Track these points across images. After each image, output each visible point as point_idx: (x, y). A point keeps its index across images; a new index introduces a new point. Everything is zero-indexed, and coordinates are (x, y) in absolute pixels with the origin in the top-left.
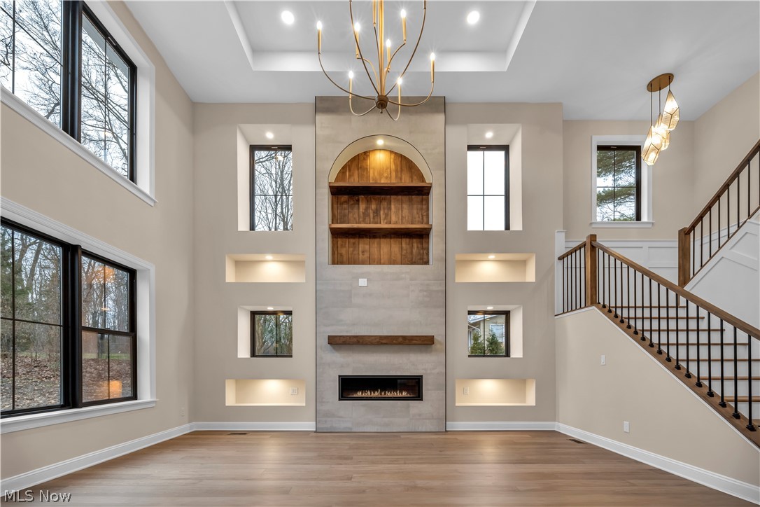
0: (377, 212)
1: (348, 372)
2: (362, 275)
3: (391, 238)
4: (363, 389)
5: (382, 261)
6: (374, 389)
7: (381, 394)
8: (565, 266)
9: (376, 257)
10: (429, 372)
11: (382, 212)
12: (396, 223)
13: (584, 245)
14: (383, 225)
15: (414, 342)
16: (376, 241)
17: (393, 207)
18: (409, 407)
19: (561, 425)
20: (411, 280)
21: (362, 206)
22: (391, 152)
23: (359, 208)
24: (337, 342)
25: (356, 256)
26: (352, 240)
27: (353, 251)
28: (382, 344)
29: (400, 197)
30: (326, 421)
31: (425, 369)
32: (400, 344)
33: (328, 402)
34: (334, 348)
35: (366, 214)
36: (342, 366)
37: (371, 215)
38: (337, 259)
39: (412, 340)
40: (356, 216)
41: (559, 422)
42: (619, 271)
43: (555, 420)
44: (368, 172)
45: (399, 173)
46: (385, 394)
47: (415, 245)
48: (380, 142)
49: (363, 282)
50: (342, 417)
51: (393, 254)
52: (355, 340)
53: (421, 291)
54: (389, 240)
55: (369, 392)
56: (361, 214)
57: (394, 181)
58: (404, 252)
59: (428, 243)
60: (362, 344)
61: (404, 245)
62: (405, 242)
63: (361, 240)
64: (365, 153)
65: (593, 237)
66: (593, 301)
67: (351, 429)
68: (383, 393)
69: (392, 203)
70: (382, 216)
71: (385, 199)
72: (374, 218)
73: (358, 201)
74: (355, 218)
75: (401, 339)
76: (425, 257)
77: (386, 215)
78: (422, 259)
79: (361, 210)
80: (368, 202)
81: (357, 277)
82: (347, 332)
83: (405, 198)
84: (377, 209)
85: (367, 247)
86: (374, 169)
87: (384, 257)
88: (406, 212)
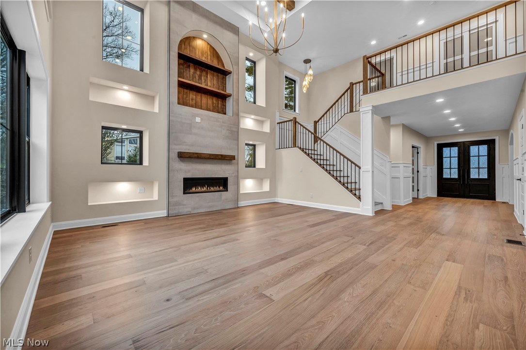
0: (200, 77)
1: (189, 176)
2: (198, 115)
3: (208, 95)
4: (196, 186)
5: (203, 108)
6: (202, 186)
7: (207, 189)
8: (281, 127)
9: (199, 104)
10: (231, 175)
11: (203, 78)
12: (210, 87)
13: (291, 120)
14: (203, 86)
15: (226, 158)
16: (200, 94)
17: (209, 76)
18: (221, 195)
19: (279, 199)
20: (223, 123)
21: (192, 71)
22: (208, 44)
23: (190, 71)
24: (183, 156)
25: (188, 101)
26: (185, 90)
27: (186, 97)
28: (211, 158)
29: (212, 72)
30: (175, 209)
31: (229, 174)
32: (219, 159)
33: (176, 196)
34: (181, 160)
35: (194, 77)
36: (186, 172)
37: (197, 78)
38: (182, 102)
39: (225, 157)
40: (188, 75)
41: (277, 197)
42: (307, 135)
43: (275, 197)
44: (195, 50)
45: (212, 58)
46: (210, 189)
47: (220, 102)
48: (205, 36)
49: (198, 120)
50: (185, 205)
51: (209, 105)
52: (196, 155)
53: (228, 130)
54: (206, 96)
55: (200, 188)
56: (191, 76)
57: (203, 59)
58: (214, 105)
59: (226, 102)
60: (200, 158)
61: (214, 101)
62: (215, 100)
63: (191, 92)
64: (194, 37)
65: (295, 118)
66: (295, 145)
67: (191, 212)
68: (209, 188)
69: (209, 75)
70: (203, 81)
71: (205, 71)
72: (198, 79)
73: (189, 66)
74: (187, 77)
75: (220, 156)
76: (224, 110)
77: (205, 80)
78: (223, 111)
79: (191, 73)
80: (195, 69)
81: (195, 116)
82: (189, 150)
83: (215, 74)
84: (200, 75)
85: (194, 97)
86: (199, 50)
87: (204, 106)
88: (215, 82)
